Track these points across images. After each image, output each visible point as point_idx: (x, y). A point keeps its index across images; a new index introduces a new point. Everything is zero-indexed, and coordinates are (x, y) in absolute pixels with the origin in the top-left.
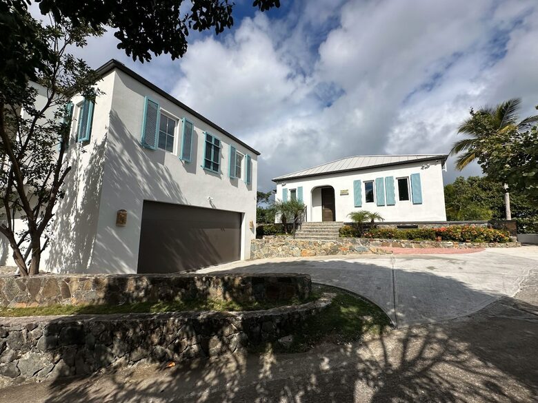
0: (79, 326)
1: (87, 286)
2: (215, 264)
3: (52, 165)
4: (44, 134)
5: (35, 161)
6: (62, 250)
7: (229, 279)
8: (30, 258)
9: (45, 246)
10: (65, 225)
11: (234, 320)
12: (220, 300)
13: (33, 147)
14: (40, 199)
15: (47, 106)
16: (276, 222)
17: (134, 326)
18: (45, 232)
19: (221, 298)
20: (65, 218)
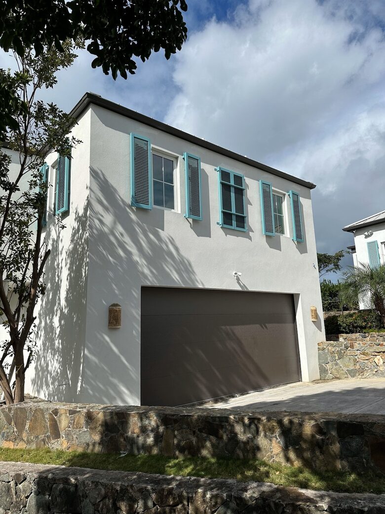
0: (72, 485)
1: (78, 423)
2: (258, 388)
3: (30, 250)
4: (20, 212)
5: (12, 249)
6: (47, 365)
7: (291, 422)
8: (14, 379)
9: (29, 362)
10: (49, 329)
11: (312, 508)
12: (279, 463)
13: (10, 230)
14: (20, 298)
15: (21, 175)
16: (362, 307)
17: (145, 495)
18: (27, 343)
19: (280, 459)
20: (48, 321)
